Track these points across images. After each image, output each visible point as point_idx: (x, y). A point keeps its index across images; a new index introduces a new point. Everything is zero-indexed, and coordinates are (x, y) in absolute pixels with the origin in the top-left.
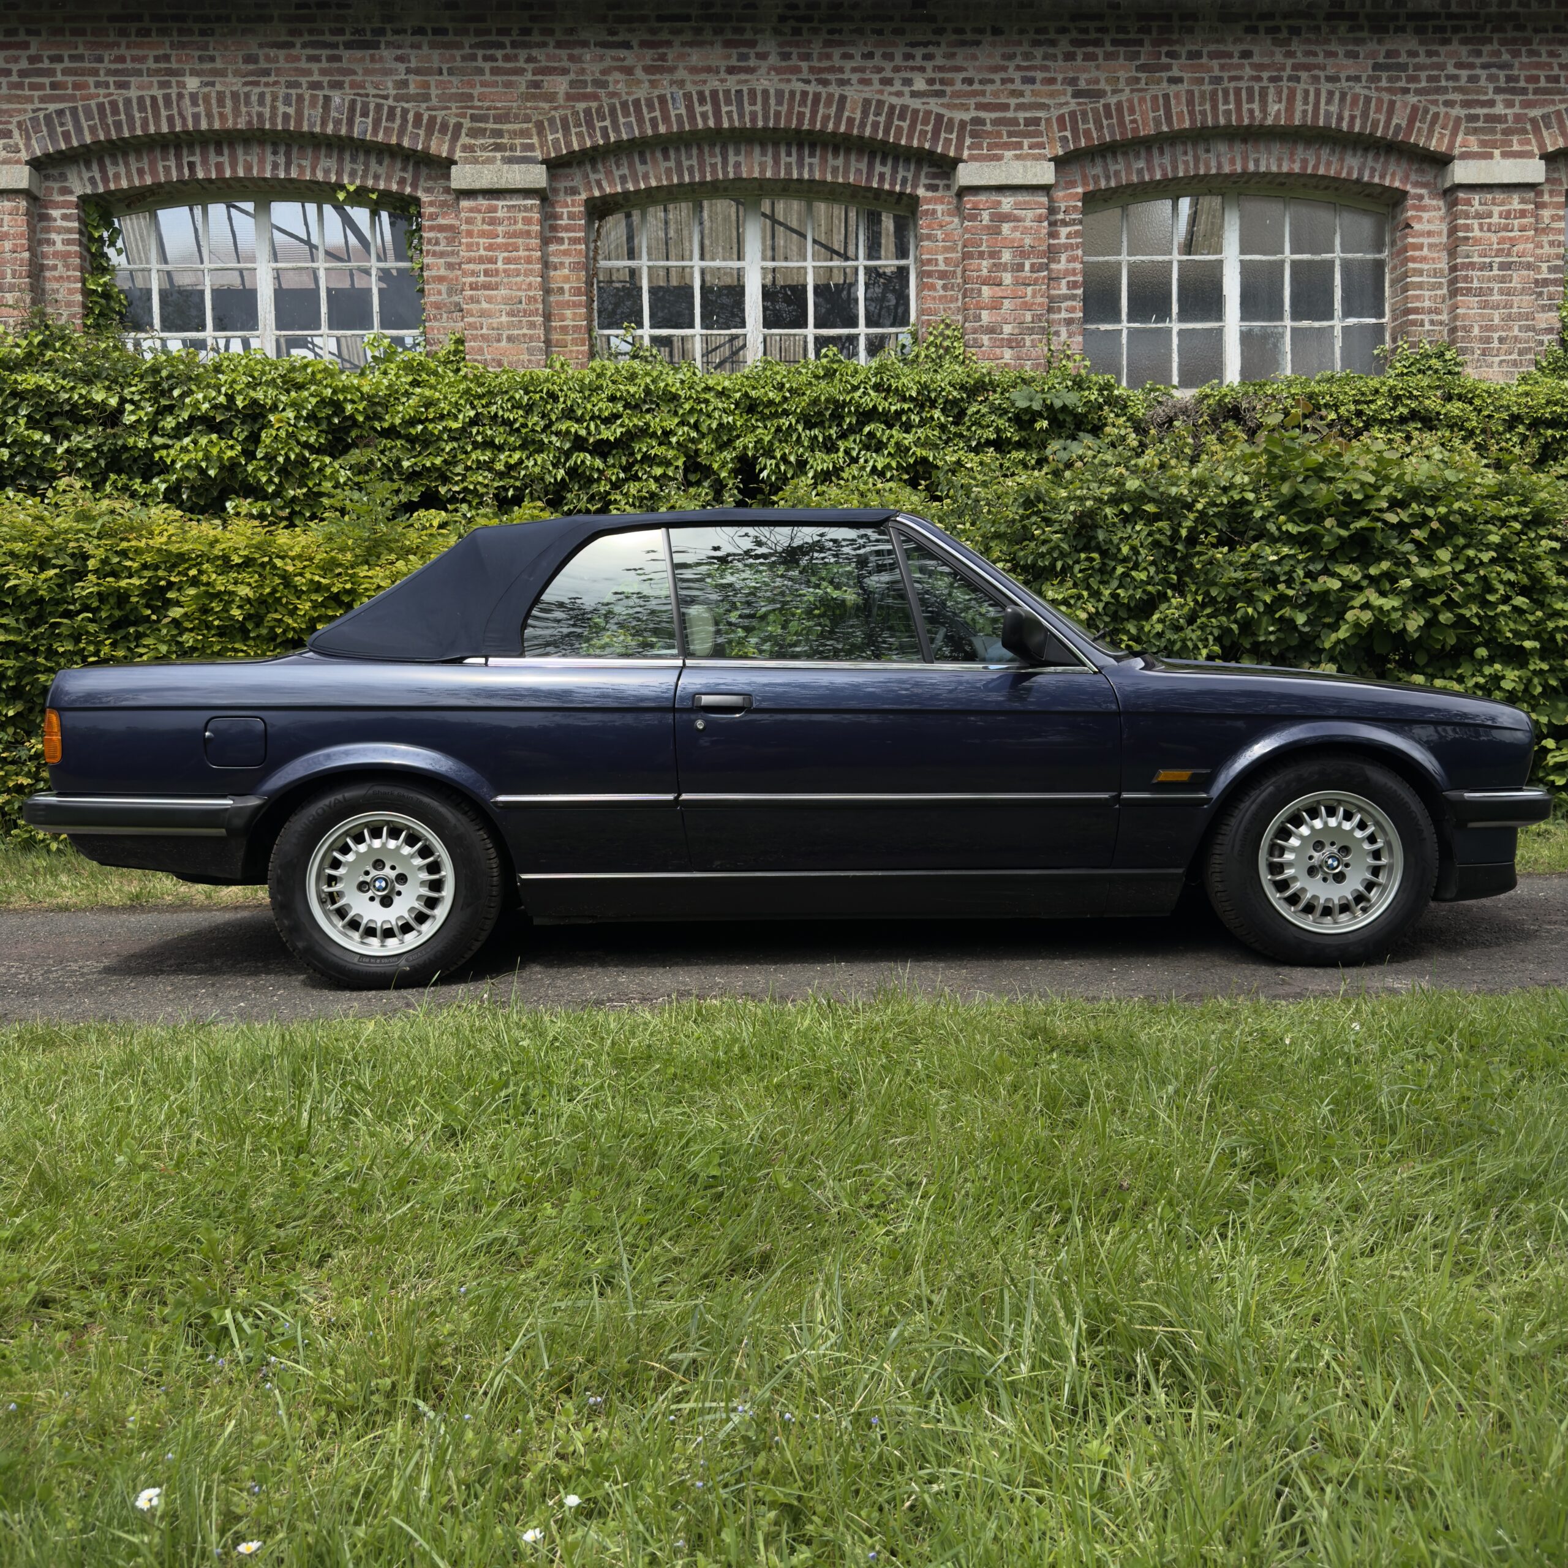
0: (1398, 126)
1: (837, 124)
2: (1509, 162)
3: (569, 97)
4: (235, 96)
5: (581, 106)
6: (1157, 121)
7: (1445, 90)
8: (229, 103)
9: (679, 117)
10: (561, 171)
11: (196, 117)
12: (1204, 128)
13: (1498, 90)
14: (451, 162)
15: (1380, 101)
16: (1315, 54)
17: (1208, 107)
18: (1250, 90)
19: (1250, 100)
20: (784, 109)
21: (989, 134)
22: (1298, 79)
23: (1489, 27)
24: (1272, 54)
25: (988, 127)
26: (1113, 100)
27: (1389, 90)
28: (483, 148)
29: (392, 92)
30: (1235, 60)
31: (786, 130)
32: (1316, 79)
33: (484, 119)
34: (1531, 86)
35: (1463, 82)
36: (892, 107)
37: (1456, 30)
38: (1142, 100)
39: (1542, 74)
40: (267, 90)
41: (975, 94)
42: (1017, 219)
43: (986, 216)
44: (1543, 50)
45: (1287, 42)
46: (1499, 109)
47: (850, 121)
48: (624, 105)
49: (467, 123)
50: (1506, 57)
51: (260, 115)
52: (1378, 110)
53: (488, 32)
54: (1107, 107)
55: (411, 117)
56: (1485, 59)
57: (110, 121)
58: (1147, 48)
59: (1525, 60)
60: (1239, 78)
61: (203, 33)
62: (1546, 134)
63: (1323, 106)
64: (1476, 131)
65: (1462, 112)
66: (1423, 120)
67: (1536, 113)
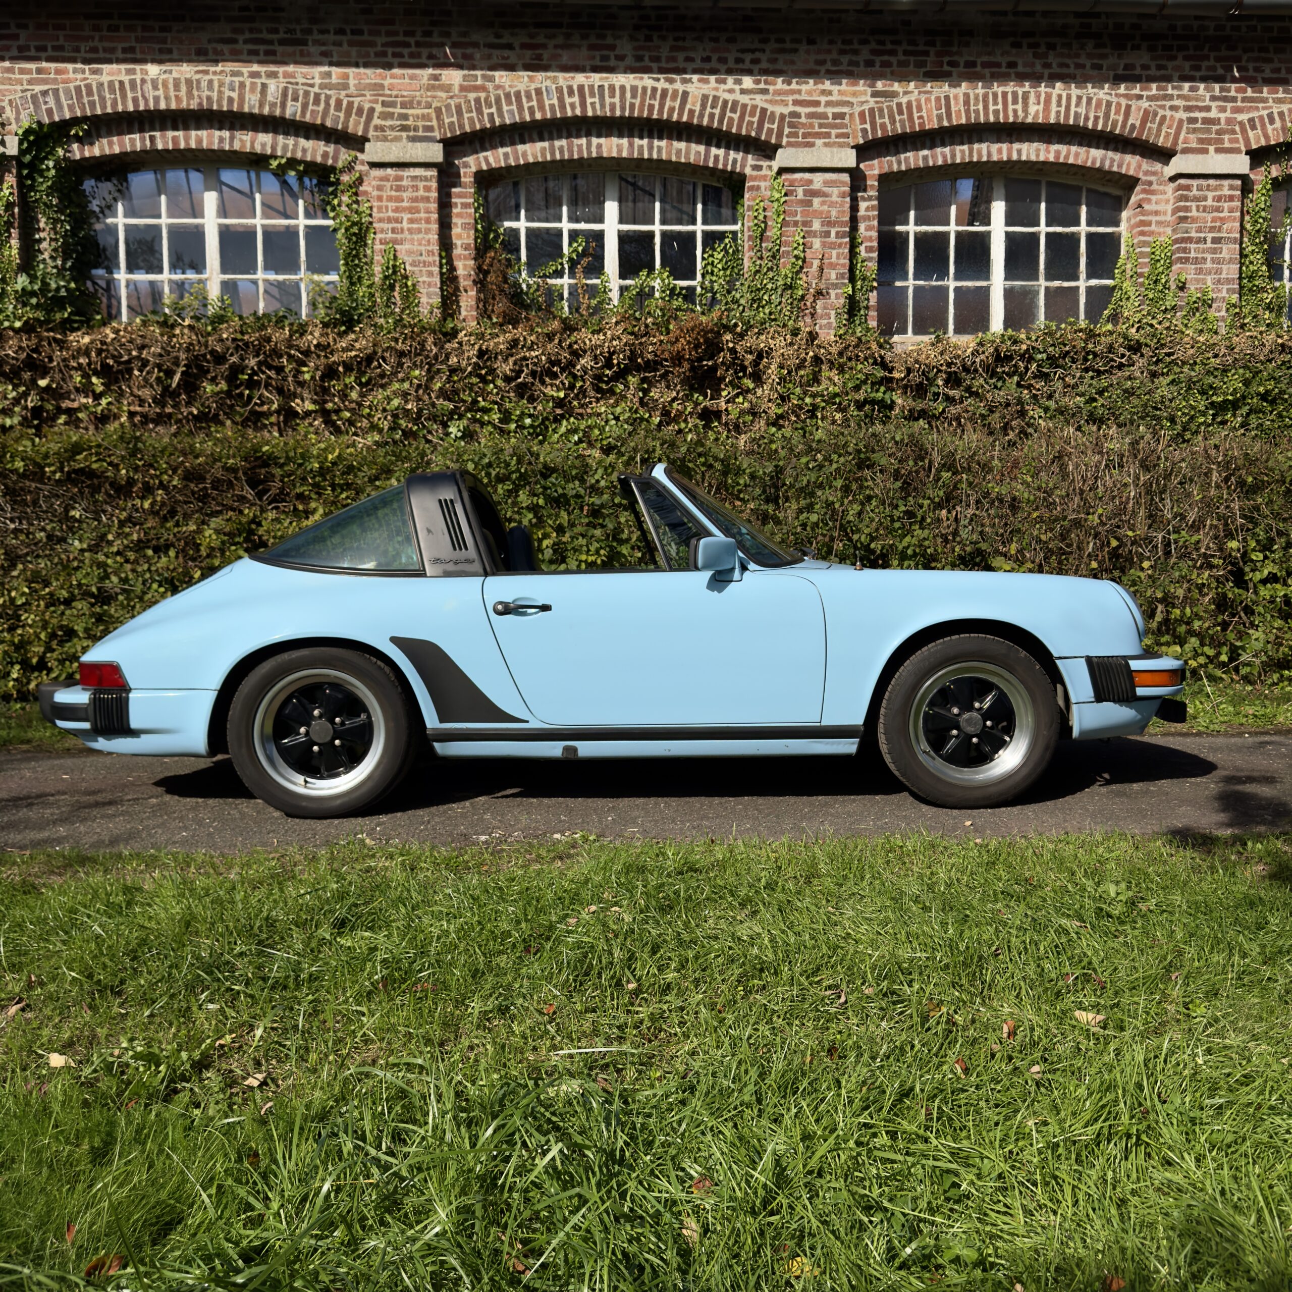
0: (1133, 126)
1: (681, 114)
2: (1221, 157)
3: (463, 88)
4: (189, 82)
5: (472, 96)
6: (940, 118)
7: (1171, 97)
8: (184, 89)
9: (552, 106)
10: (455, 148)
11: (157, 99)
12: (977, 125)
13: (1213, 98)
14: (365, 139)
15: (1119, 105)
16: (1067, 66)
17: (981, 107)
18: (1015, 94)
19: (1015, 102)
20: (637, 102)
21: (804, 125)
22: (1053, 86)
23: (1207, 46)
24: (1033, 65)
25: (803, 120)
26: (904, 100)
27: (1126, 96)
28: (392, 128)
29: (317, 81)
30: (1003, 70)
31: (639, 119)
32: (1068, 86)
33: (393, 104)
34: (1240, 96)
35: (1185, 91)
36: (725, 102)
37: (1180, 48)
38: (928, 100)
39: (1249, 85)
40: (215, 78)
41: (793, 92)
42: (825, 195)
43: (800, 191)
44: (1251, 66)
45: (1044, 56)
46: (1213, 114)
47: (691, 112)
48: (507, 96)
49: (379, 108)
50: (1220, 71)
51: (209, 98)
52: (1117, 112)
53: (396, 34)
54: (899, 105)
55: (332, 102)
56: (1203, 74)
57: (85, 100)
58: (932, 58)
59: (1236, 74)
60: (1006, 84)
61: (163, 29)
62: (1251, 134)
63: (1073, 109)
64: (1195, 131)
65: (1184, 115)
66: (1153, 122)
67: (1243, 117)
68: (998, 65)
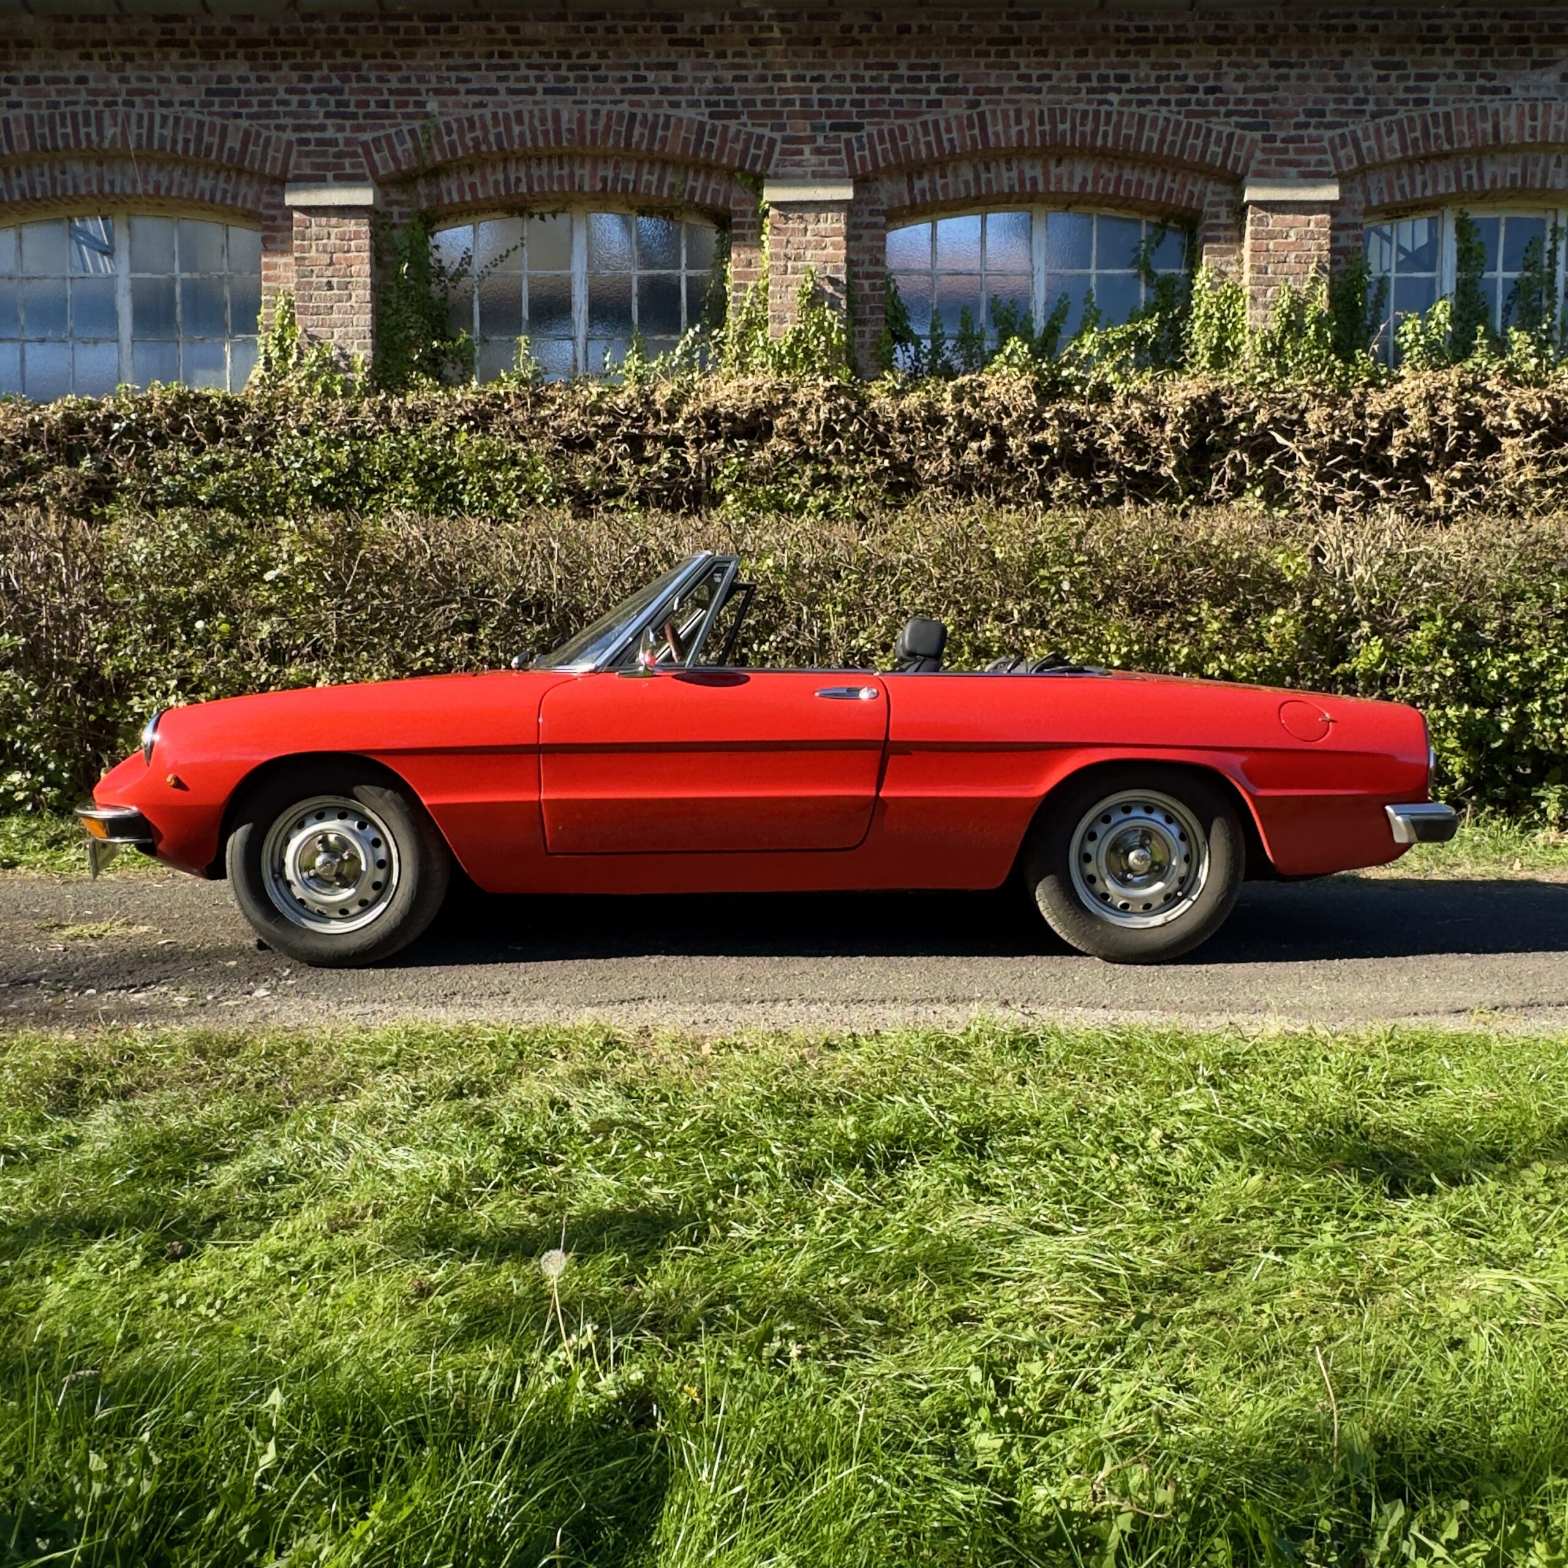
0: (231, 149)
7: (276, 115)
13: (328, 115)
15: (213, 125)
16: (149, 80)
17: (47, 130)
18: (86, 115)
19: (87, 124)
22: (132, 104)
23: (318, 52)
24: (106, 80)
27: (220, 114)
30: (72, 86)
32: (150, 104)
34: (361, 111)
35: (294, 107)
37: (285, 56)
39: (372, 99)
44: (373, 75)
45: (120, 69)
46: (329, 134)
50: (336, 82)
52: (212, 134)
56: (315, 84)
59: (355, 85)
60: (75, 103)
62: (376, 157)
63: (157, 130)
64: (307, 154)
65: (294, 136)
66: (256, 144)
67: (367, 136)
68: (66, 81)
